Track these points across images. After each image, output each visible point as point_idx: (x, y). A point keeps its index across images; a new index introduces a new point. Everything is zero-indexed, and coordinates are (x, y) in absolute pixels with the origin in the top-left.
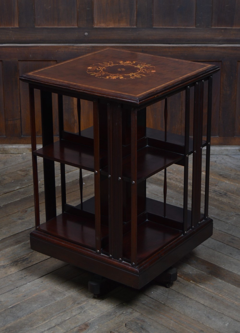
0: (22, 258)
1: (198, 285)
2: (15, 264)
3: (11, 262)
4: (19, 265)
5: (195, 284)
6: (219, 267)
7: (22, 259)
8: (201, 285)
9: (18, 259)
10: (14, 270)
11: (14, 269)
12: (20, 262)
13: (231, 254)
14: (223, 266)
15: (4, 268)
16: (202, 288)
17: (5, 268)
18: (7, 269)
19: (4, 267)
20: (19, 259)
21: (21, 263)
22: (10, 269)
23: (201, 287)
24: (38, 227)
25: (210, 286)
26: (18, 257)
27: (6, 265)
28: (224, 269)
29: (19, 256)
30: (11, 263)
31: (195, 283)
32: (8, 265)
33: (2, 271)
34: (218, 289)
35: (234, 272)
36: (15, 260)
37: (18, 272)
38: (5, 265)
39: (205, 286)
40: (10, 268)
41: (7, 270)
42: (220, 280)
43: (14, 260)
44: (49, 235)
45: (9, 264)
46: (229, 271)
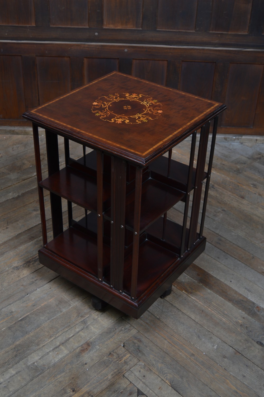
0: (34, 258)
1: (190, 296)
2: (28, 265)
3: (24, 263)
4: (31, 266)
5: (187, 295)
6: (208, 274)
7: (34, 260)
8: (192, 296)
9: (31, 258)
10: (26, 272)
11: (26, 271)
12: (32, 263)
13: (218, 258)
14: (211, 273)
15: (17, 270)
16: (193, 299)
17: (18, 269)
18: (20, 271)
19: (17, 268)
20: (31, 259)
21: (33, 264)
22: (23, 271)
23: (192, 299)
24: (45, 246)
25: (200, 298)
26: (31, 257)
27: (19, 266)
28: (212, 277)
29: (32, 255)
30: (24, 264)
31: (187, 293)
32: (21, 267)
33: (15, 274)
34: (207, 302)
35: (221, 280)
36: (28, 260)
37: (30, 275)
38: (18, 266)
39: (196, 298)
40: (22, 270)
41: (20, 273)
42: (209, 291)
43: (26, 261)
44: (56, 255)
45: (22, 265)
46: (217, 279)
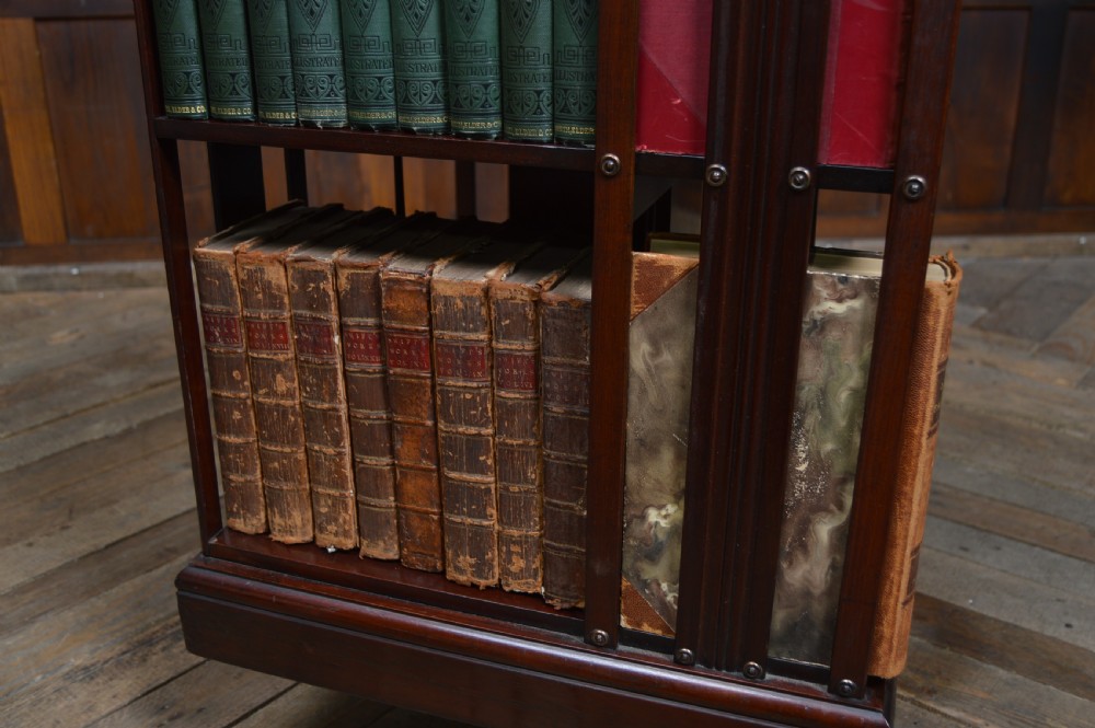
0: (172, 627)
1: (931, 705)
2: (140, 654)
3: (125, 649)
4: (154, 658)
5: (913, 701)
6: (959, 610)
7: (169, 632)
8: (944, 705)
9: (157, 628)
10: (131, 686)
11: (130, 682)
12: (160, 646)
13: (964, 549)
14: (968, 604)
15: (87, 679)
16: (954, 719)
17: (92, 678)
18: (98, 684)
19: (88, 673)
20: (157, 631)
21: (164, 649)
22: (115, 682)
23: (945, 715)
25: (982, 707)
26: (158, 622)
27: (98, 662)
28: (982, 617)
29: (161, 616)
30: (124, 653)
31: (913, 696)
32: (106, 666)
33: (75, 697)
34: (1022, 721)
35: (1025, 625)
36: (141, 636)
37: (146, 697)
38: (93, 665)
39: (964, 711)
40: (111, 679)
41: (98, 691)
42: (1002, 672)
43: (135, 639)
45: (112, 658)
46: (1007, 624)
